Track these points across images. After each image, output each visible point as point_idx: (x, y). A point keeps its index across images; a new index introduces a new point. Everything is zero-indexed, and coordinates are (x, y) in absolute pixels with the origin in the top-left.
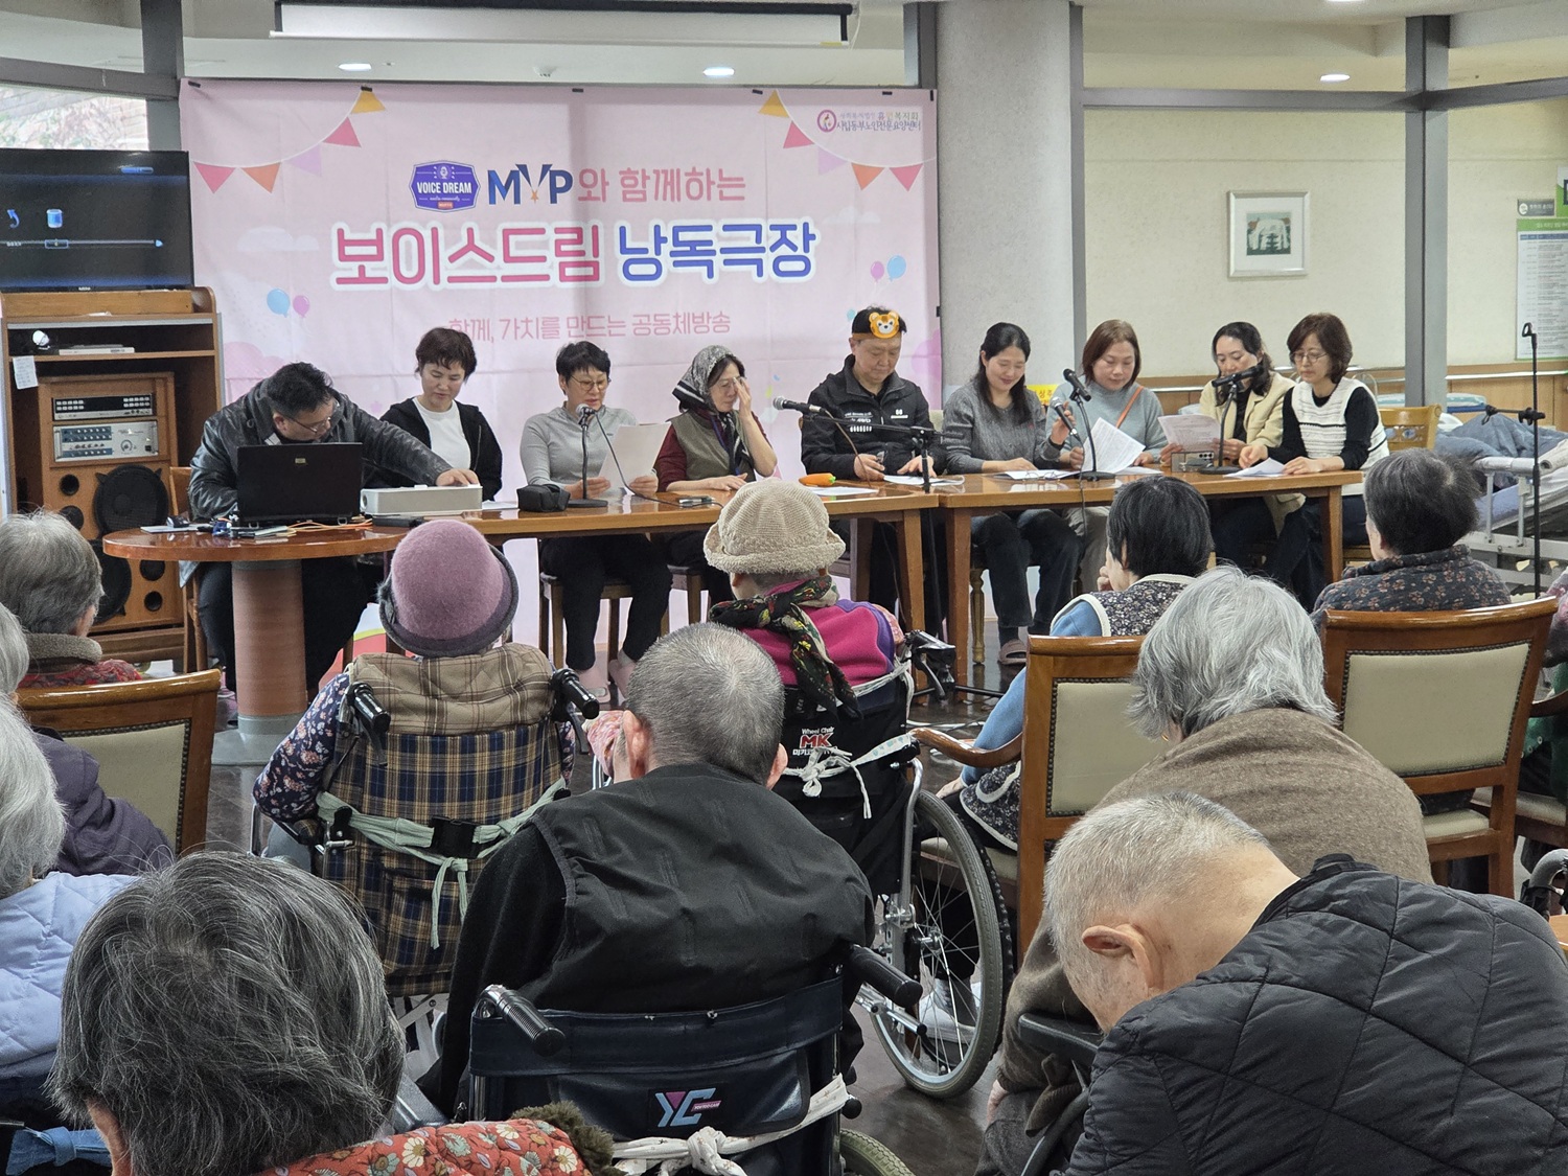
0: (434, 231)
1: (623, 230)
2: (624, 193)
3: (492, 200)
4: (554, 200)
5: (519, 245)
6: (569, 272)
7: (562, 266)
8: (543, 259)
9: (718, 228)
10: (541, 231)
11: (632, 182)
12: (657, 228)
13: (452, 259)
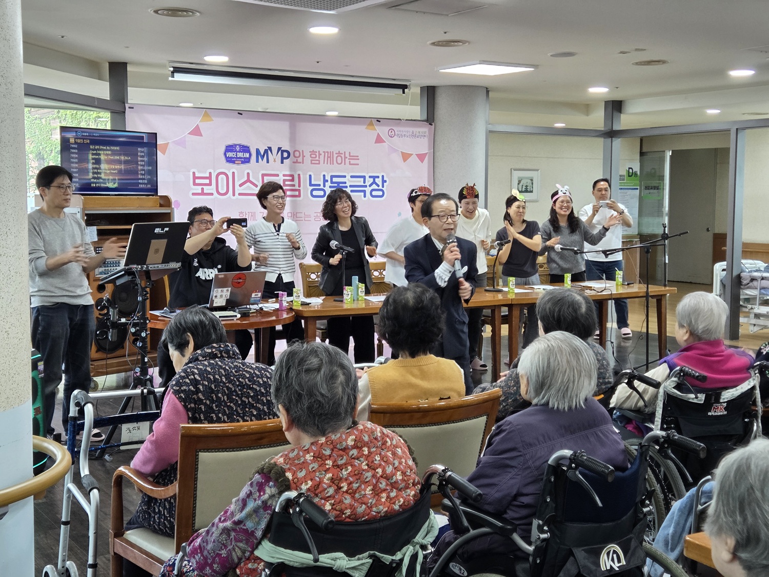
0: (233, 173)
1: (310, 176)
2: (311, 160)
3: (257, 161)
4: (282, 162)
9: (348, 177)
10: (277, 175)
11: (314, 156)
12: (324, 176)
13: (241, 185)
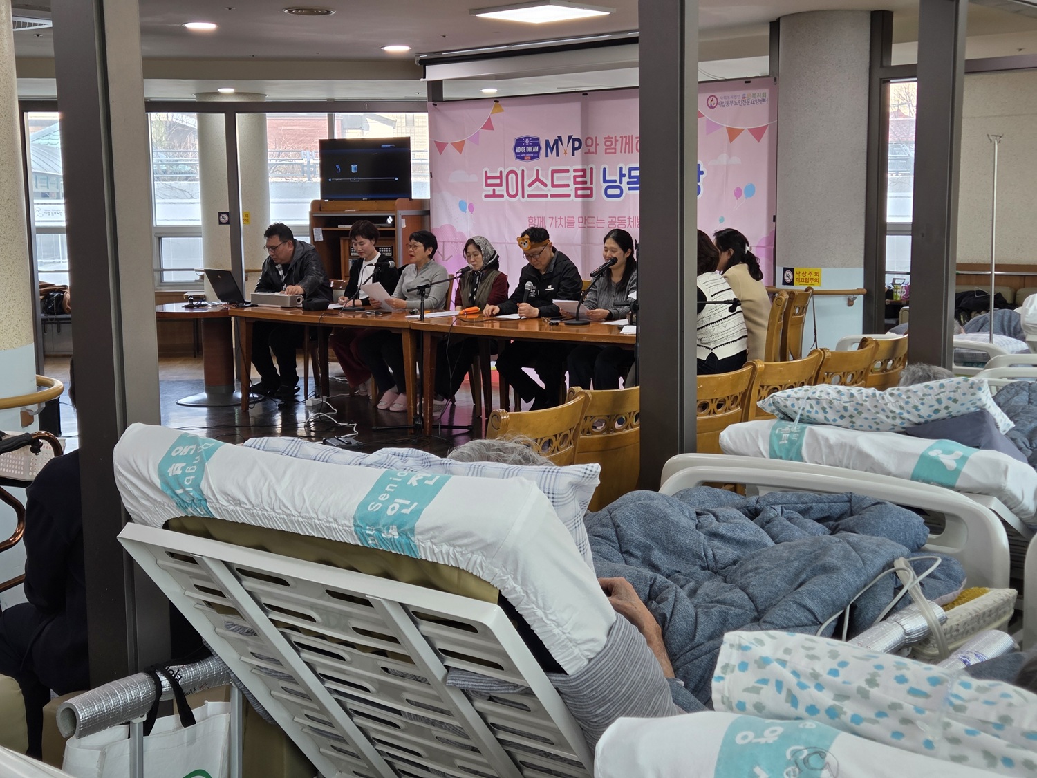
0: (523, 171)
1: (605, 169)
2: (606, 149)
3: (547, 156)
4: (573, 154)
5: (558, 179)
6: (580, 192)
7: (577, 189)
8: (567, 186)
10: (567, 171)
11: (609, 143)
12: (621, 168)
13: (530, 185)
